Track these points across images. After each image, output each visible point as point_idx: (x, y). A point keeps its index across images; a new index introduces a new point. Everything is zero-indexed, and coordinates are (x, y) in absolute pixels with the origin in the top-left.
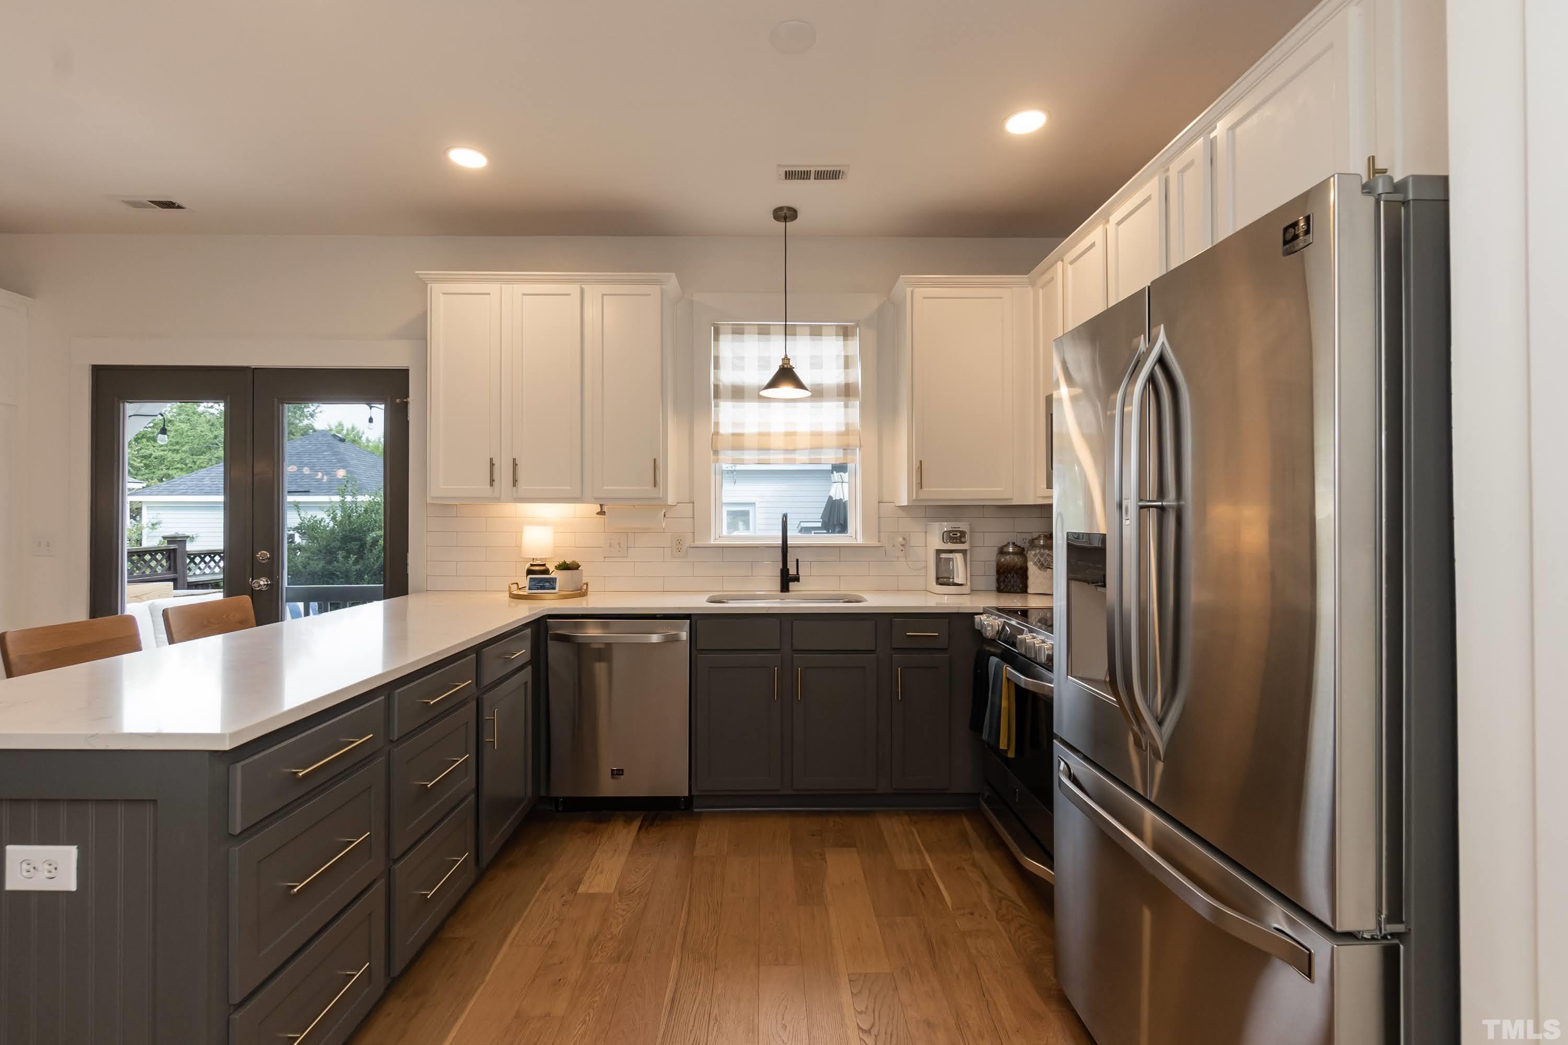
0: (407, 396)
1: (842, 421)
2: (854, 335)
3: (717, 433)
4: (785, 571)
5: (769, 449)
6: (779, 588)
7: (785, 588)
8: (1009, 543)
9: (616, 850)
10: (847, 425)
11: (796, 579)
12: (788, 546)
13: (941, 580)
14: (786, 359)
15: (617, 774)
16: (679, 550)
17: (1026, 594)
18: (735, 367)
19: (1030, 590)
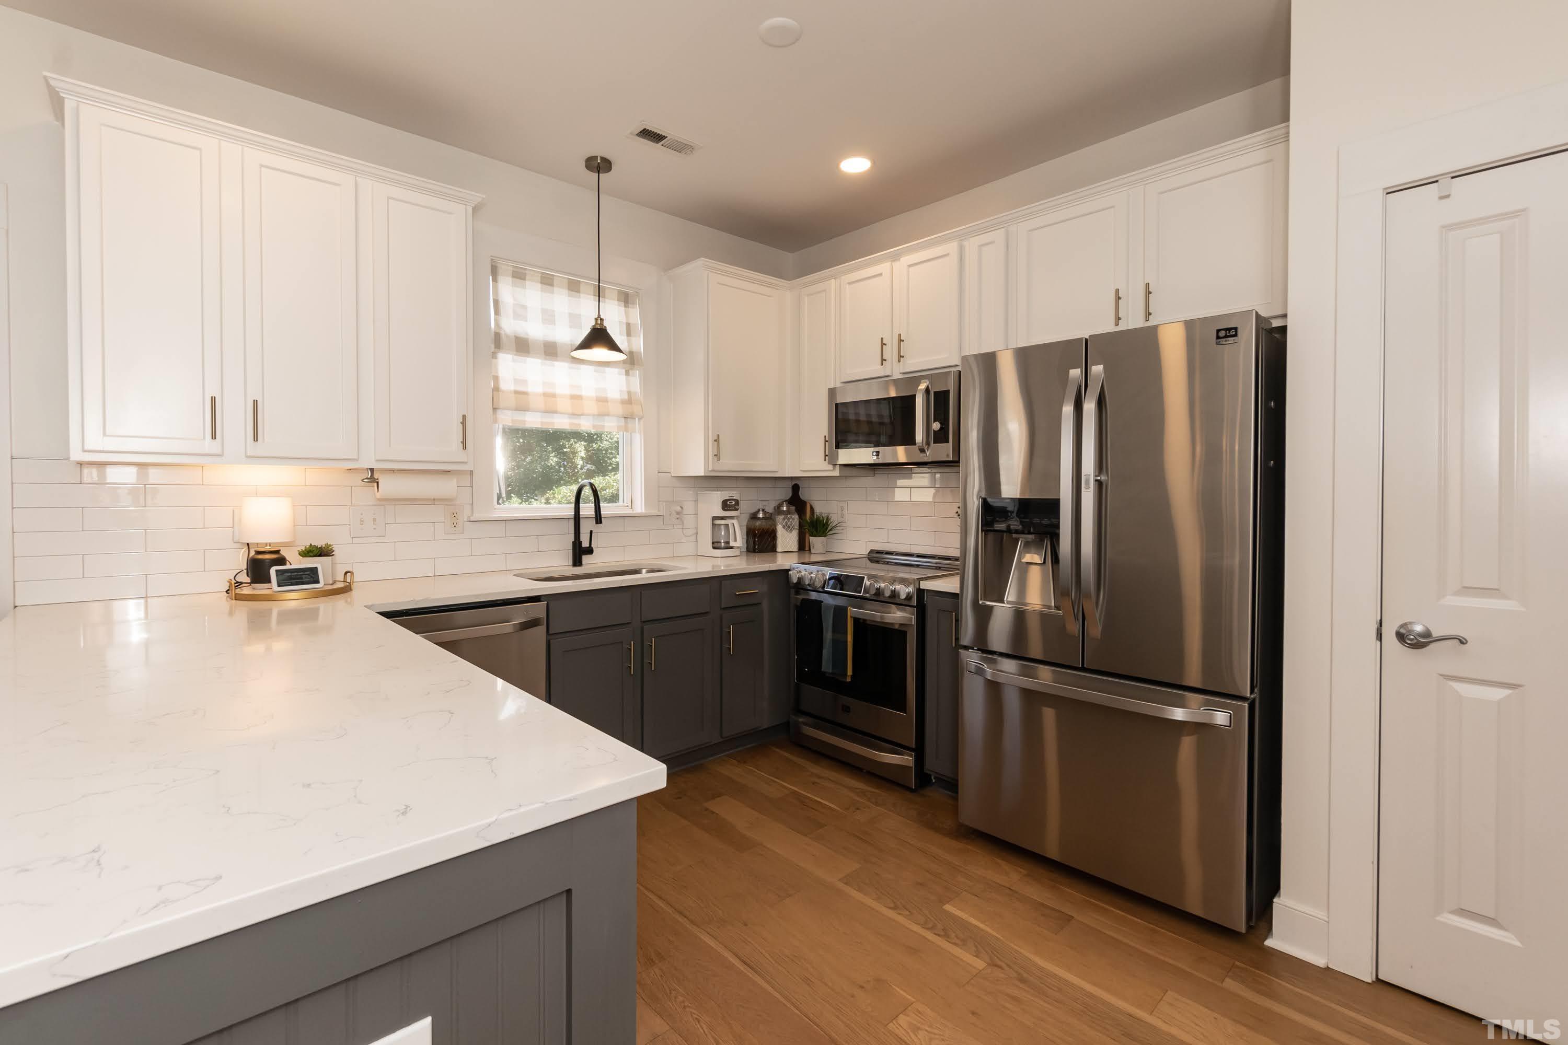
1: (625, 389)
2: (634, 303)
3: (496, 389)
4: (577, 543)
5: (555, 412)
6: (571, 563)
7: (577, 562)
8: (759, 510)
10: (629, 393)
11: (590, 551)
12: (581, 516)
13: (716, 545)
14: (599, 319)
16: (455, 525)
17: (775, 553)
18: (517, 316)
19: (779, 549)
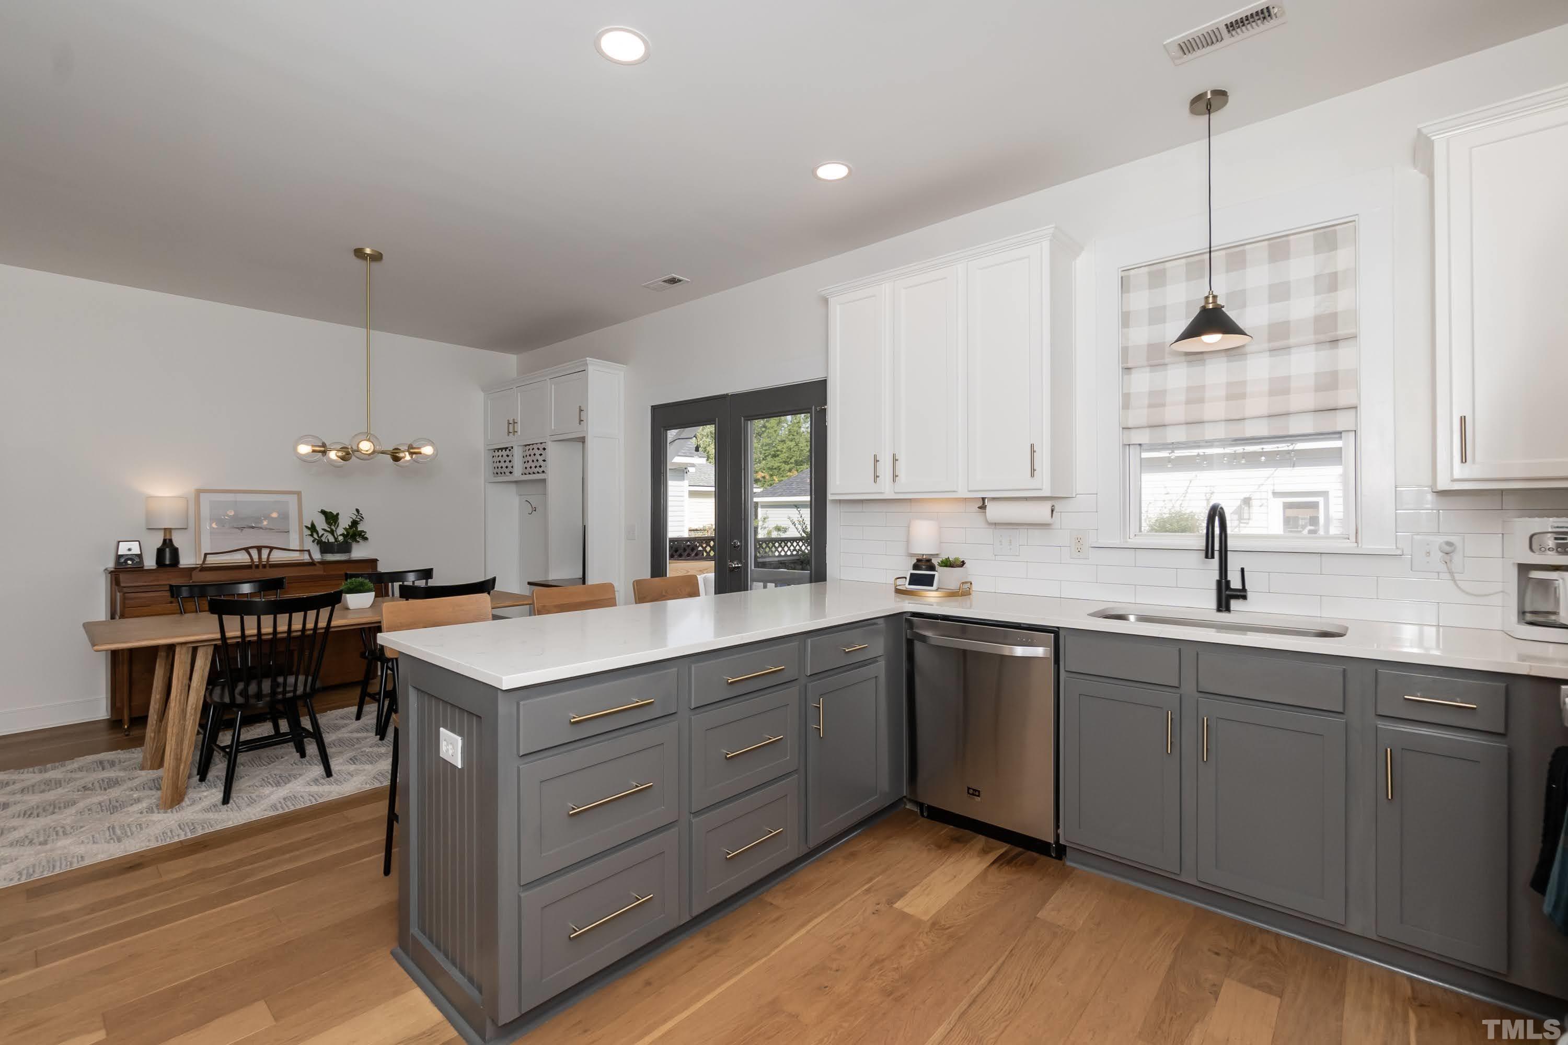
0: (826, 404)
3: (1125, 408)
4: (1223, 585)
6: (1214, 606)
7: (1223, 607)
9: (955, 877)
10: (1335, 373)
11: (1242, 594)
13: (1530, 617)
15: (973, 794)
16: (1079, 550)
